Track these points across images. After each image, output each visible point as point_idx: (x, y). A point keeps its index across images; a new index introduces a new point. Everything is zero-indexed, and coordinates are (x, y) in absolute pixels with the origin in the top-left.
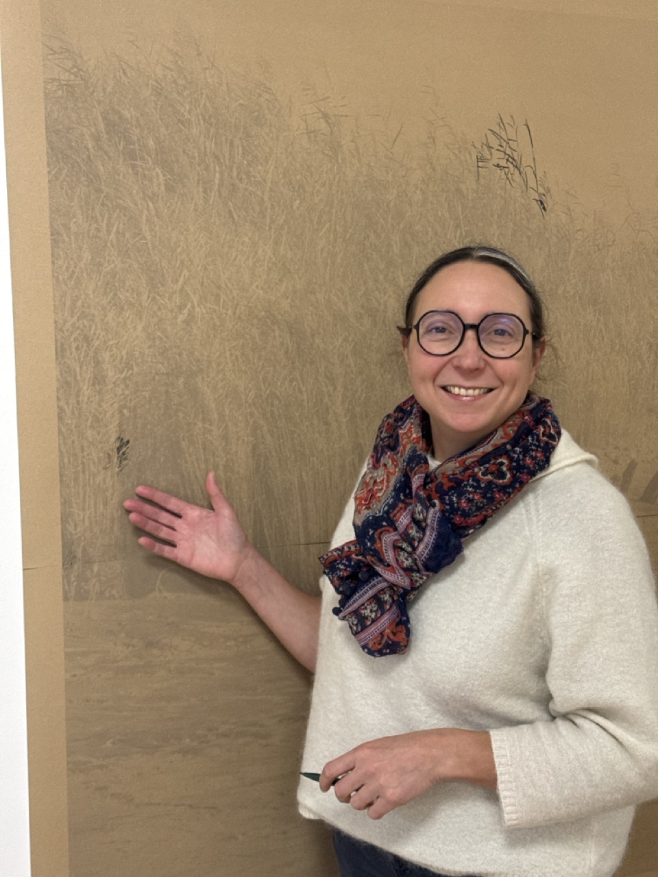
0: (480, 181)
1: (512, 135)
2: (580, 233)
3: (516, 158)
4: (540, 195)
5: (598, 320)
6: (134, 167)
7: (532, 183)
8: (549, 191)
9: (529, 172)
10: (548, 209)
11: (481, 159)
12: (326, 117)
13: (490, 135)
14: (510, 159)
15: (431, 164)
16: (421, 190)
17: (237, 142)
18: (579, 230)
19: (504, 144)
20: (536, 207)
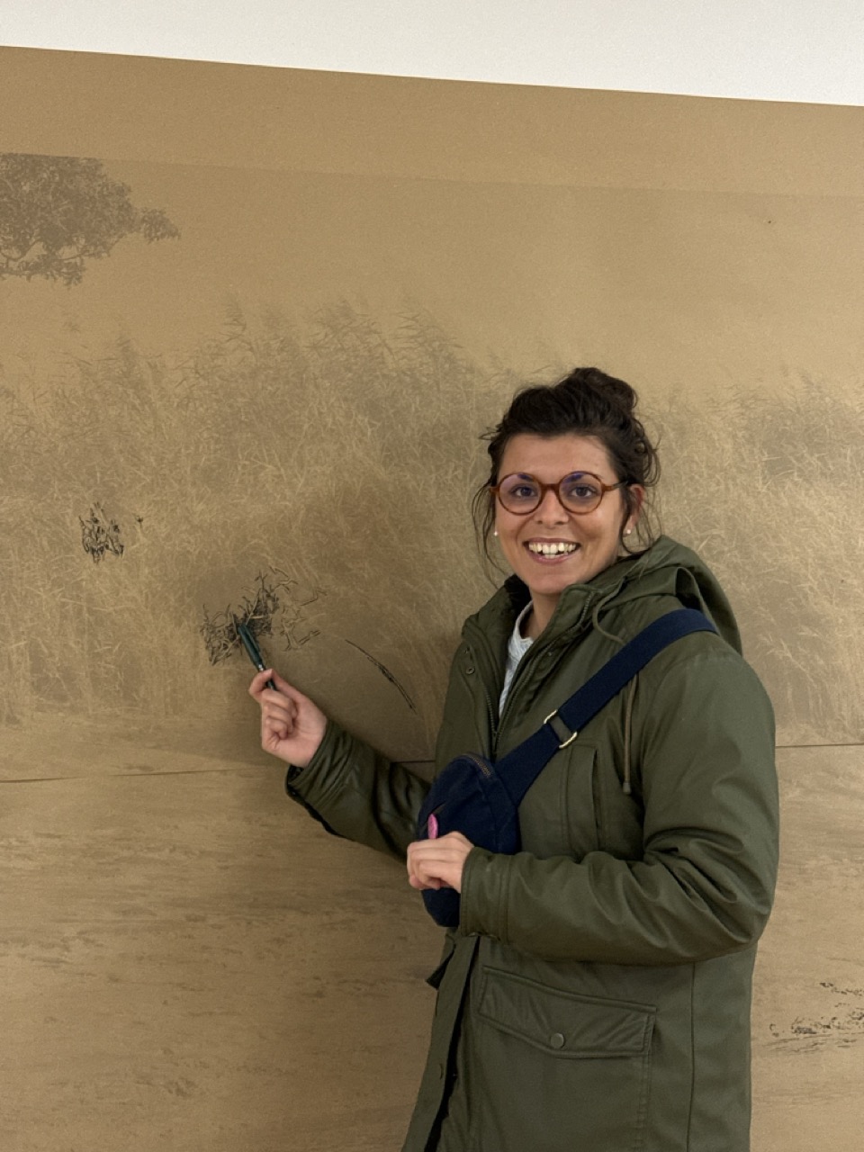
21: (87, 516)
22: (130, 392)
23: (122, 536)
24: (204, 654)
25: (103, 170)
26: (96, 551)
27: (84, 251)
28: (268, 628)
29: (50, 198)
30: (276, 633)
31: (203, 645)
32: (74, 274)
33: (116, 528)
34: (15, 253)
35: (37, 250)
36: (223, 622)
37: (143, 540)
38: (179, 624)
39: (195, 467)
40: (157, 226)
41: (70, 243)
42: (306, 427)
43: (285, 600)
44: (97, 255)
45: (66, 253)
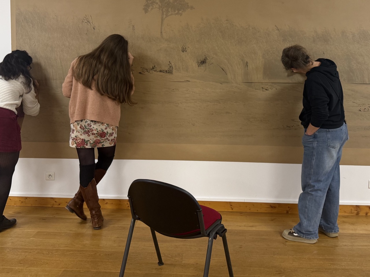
0: (82, 25)
1: (88, 17)
3: (89, 21)
4: (93, 27)
6: (28, 24)
7: (92, 25)
8: (95, 26)
9: (92, 23)
10: (95, 29)
11: (83, 21)
12: (56, 16)
13: (84, 18)
15: (74, 22)
16: (72, 26)
17: (42, 20)
19: (87, 19)
20: (93, 29)
22: (188, 30)
24: (197, 66)
26: (183, 51)
27: (182, 12)
28: (206, 62)
29: (178, 5)
31: (197, 64)
32: (181, 14)
33: (186, 48)
34: (174, 12)
35: (177, 12)
36: (200, 61)
37: (189, 50)
38: (194, 61)
39: (196, 40)
40: (192, 8)
42: (212, 34)
43: (208, 58)
44: (184, 12)
45: (180, 12)
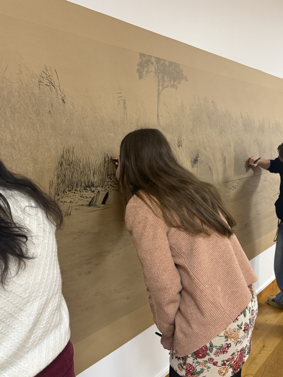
0: (41, 90)
1: (50, 74)
2: (77, 112)
3: (53, 83)
4: (62, 97)
5: (85, 143)
8: (65, 96)
9: (58, 89)
10: (65, 103)
11: (40, 82)
14: (51, 83)
15: (21, 81)
16: (18, 91)
18: (76, 111)
19: (48, 77)
21: (178, 139)
22: (183, 113)
23: (182, 143)
24: (191, 167)
25: (180, 66)
26: (179, 146)
29: (174, 71)
30: (199, 161)
31: (191, 164)
32: (177, 88)
33: (181, 141)
34: (170, 83)
35: (172, 82)
36: (193, 160)
37: (184, 144)
38: (188, 161)
39: (190, 129)
40: (186, 79)
41: (176, 81)
43: (200, 155)
44: (179, 84)
45: (176, 83)
